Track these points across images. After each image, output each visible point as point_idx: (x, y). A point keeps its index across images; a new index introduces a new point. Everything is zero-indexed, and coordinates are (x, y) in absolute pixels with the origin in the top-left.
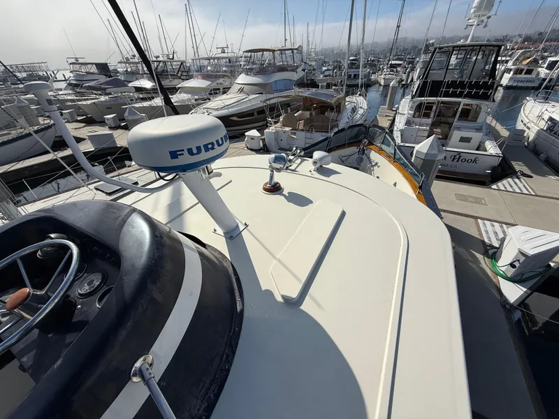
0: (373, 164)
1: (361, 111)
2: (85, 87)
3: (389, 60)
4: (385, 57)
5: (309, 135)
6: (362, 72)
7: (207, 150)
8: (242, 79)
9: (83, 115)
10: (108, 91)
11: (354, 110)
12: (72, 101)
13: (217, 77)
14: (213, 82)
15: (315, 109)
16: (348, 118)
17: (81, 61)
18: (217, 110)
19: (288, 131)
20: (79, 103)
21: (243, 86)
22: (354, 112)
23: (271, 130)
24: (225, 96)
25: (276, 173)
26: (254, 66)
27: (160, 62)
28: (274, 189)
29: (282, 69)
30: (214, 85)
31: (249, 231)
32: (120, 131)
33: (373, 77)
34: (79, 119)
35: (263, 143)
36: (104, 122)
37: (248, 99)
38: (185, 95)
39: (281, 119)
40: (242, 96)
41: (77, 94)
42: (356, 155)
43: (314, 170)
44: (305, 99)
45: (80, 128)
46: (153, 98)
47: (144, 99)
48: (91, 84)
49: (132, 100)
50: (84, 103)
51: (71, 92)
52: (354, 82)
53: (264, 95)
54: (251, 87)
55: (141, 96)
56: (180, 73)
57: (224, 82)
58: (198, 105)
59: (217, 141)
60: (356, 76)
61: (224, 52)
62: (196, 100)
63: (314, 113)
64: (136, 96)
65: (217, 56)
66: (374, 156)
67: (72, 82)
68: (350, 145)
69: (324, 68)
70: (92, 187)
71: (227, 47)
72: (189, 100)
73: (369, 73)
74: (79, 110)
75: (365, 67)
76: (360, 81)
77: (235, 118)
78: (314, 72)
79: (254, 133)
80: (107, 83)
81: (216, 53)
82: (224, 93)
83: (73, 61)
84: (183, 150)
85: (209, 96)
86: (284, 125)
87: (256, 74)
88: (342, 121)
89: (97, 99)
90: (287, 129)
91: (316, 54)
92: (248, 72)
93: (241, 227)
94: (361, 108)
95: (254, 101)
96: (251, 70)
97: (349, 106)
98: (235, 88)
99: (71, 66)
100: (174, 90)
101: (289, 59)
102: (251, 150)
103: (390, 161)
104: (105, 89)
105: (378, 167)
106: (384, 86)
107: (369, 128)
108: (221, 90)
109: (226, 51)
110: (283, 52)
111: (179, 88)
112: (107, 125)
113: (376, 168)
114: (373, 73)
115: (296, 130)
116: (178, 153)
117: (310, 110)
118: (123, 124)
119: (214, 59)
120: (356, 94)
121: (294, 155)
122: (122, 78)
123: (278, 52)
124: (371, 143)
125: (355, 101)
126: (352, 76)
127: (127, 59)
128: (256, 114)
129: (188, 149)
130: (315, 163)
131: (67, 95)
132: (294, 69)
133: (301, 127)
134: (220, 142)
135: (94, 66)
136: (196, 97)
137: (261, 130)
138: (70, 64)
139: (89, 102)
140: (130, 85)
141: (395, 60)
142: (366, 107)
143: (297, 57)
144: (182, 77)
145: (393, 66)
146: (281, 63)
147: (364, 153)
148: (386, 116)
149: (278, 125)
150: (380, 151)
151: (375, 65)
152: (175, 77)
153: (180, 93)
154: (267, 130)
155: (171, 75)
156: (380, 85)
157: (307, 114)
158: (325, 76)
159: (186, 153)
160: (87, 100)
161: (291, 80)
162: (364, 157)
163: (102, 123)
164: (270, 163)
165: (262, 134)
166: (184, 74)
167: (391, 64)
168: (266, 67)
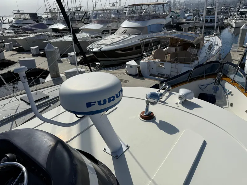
0: (228, 93)
1: (216, 48)
2: (22, 29)
3: (239, 9)
4: (236, 6)
5: (174, 65)
6: (217, 17)
7: (110, 101)
8: (126, 24)
9: (17, 46)
10: (35, 31)
11: (211, 47)
12: (12, 37)
13: (107, 22)
14: (105, 26)
15: (179, 45)
16: (206, 53)
17: (21, 12)
18: (107, 45)
19: (157, 62)
20: (16, 39)
21: (126, 29)
22: (211, 48)
23: (145, 60)
24: (113, 36)
25: (150, 106)
26: (135, 15)
27: (71, 12)
28: (149, 117)
29: (155, 17)
30: (106, 28)
31: (130, 152)
32: (39, 58)
33: (226, 21)
34: (14, 48)
35: (138, 69)
36: (30, 51)
37: (129, 38)
38: (85, 34)
39: (153, 53)
40: (125, 36)
41: (16, 32)
42: (213, 85)
43: (180, 103)
44: (172, 39)
45: (14, 55)
46: (63, 36)
47: (57, 37)
48: (26, 26)
49: (50, 37)
50: (19, 38)
51: (12, 31)
52: (210, 25)
53: (141, 35)
54: (132, 29)
55: (56, 34)
56: (83, 19)
57: (112, 26)
58: (94, 42)
59: (117, 95)
60: (212, 21)
61: (114, 6)
62: (92, 38)
63: (178, 49)
64: (52, 35)
65: (109, 8)
66: (228, 86)
67: (14, 25)
68: (208, 76)
69: (187, 15)
70: (18, 97)
71: (117, 3)
72: (87, 37)
73: (223, 18)
74: (15, 43)
75: (219, 13)
76: (215, 24)
77: (119, 52)
78: (178, 18)
79: (132, 63)
80: (35, 26)
81: (109, 6)
82: (112, 33)
83: (17, 12)
84: (95, 102)
85: (101, 35)
86: (155, 57)
87: (136, 21)
88: (201, 56)
89: (28, 36)
90: (157, 60)
91: (181, 5)
92: (130, 19)
93: (124, 148)
94: (217, 45)
95: (134, 39)
96: (132, 18)
97: (207, 44)
98: (121, 30)
99: (15, 15)
100: (78, 30)
101: (161, 9)
102: (130, 75)
103: (242, 92)
104: (33, 30)
105: (232, 95)
106: (235, 28)
107: (224, 64)
108: (110, 32)
109: (116, 5)
110: (156, 5)
111: (81, 29)
112: (31, 53)
113: (230, 96)
114: (226, 18)
115: (164, 61)
116: (92, 104)
117: (175, 46)
118: (41, 53)
119: (107, 10)
120: (213, 34)
121: (164, 89)
122: (44, 22)
123: (153, 6)
124: (225, 76)
125: (211, 40)
126: (209, 20)
127: (50, 10)
128: (134, 48)
129: (98, 102)
130: (180, 98)
131: (9, 33)
132: (164, 17)
133: (168, 59)
134: (118, 95)
135: (29, 14)
136: (93, 36)
137: (137, 60)
138: (15, 14)
139: (22, 38)
140: (50, 27)
141: (244, 9)
142: (220, 45)
143: (167, 9)
144: (84, 22)
145: (242, 13)
146: (154, 13)
147: (219, 83)
148: (238, 51)
149: (150, 57)
150: (233, 82)
151: (227, 13)
152: (79, 22)
153: (82, 32)
154: (142, 61)
155: (77, 21)
156: (232, 27)
157: (173, 49)
158: (187, 20)
159: (96, 103)
160: (22, 36)
161: (161, 24)
162: (219, 86)
163: (28, 51)
164: (147, 98)
165: (138, 63)
166: (86, 20)
167: (241, 12)
168: (144, 16)
